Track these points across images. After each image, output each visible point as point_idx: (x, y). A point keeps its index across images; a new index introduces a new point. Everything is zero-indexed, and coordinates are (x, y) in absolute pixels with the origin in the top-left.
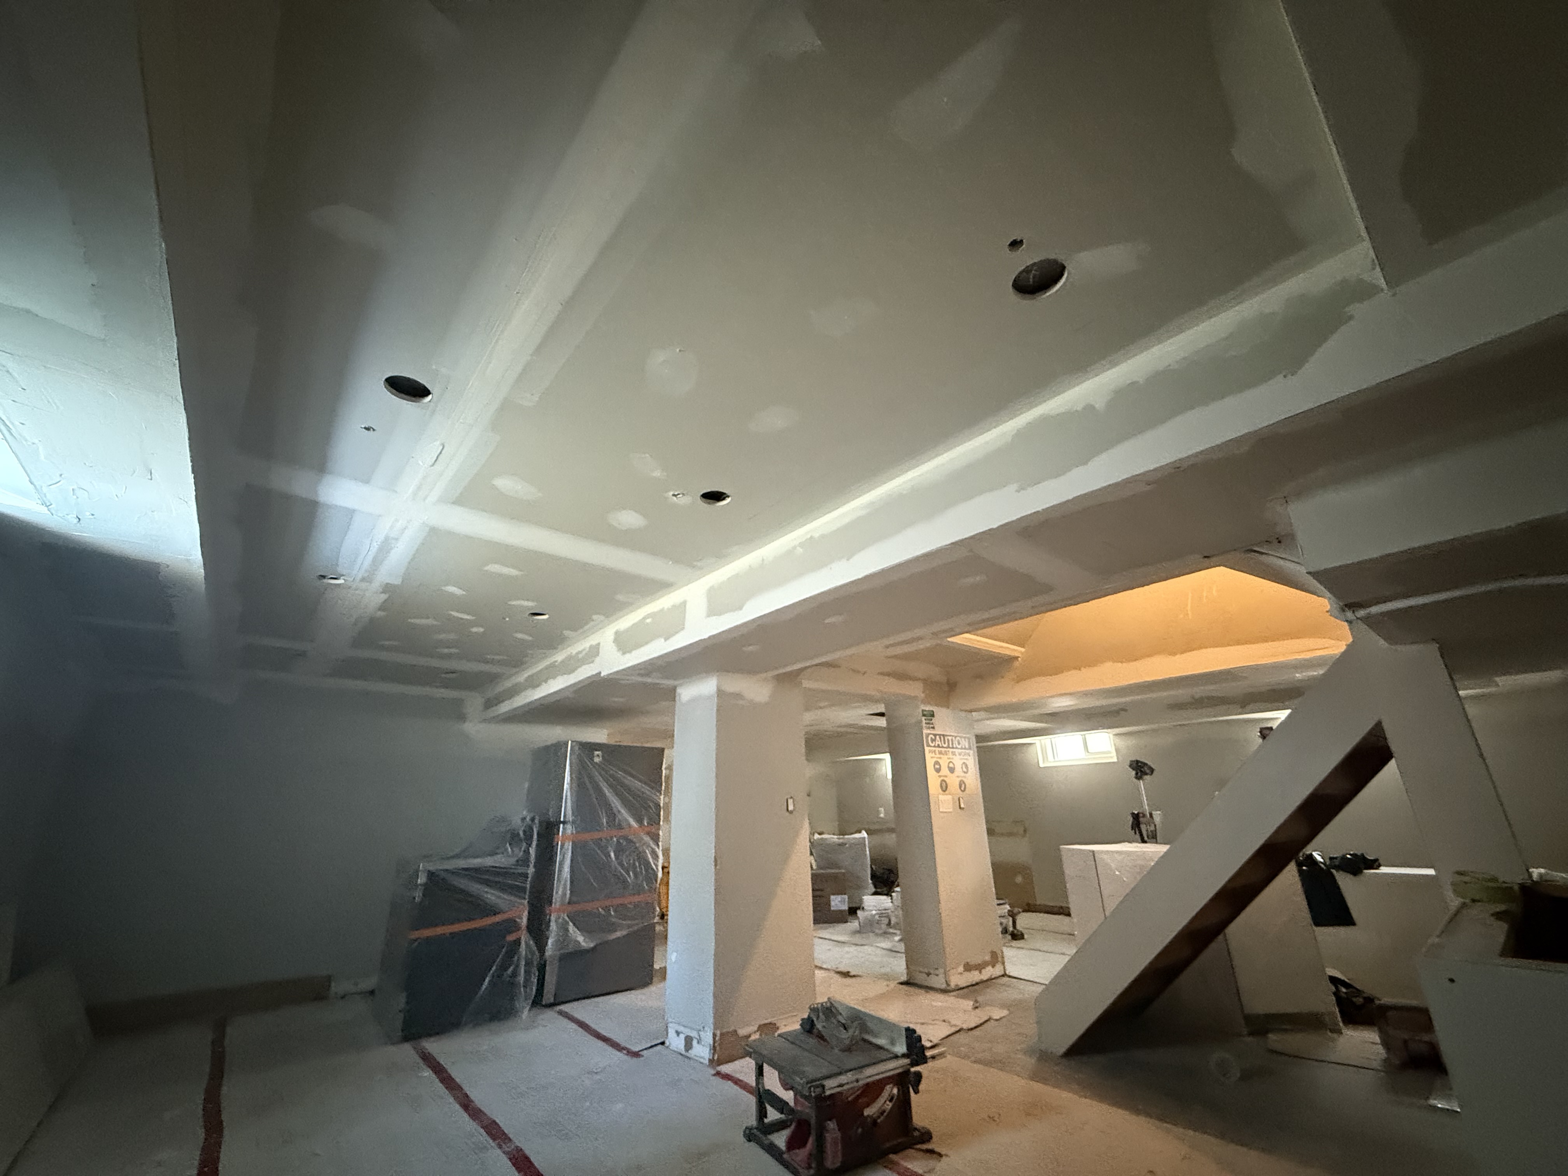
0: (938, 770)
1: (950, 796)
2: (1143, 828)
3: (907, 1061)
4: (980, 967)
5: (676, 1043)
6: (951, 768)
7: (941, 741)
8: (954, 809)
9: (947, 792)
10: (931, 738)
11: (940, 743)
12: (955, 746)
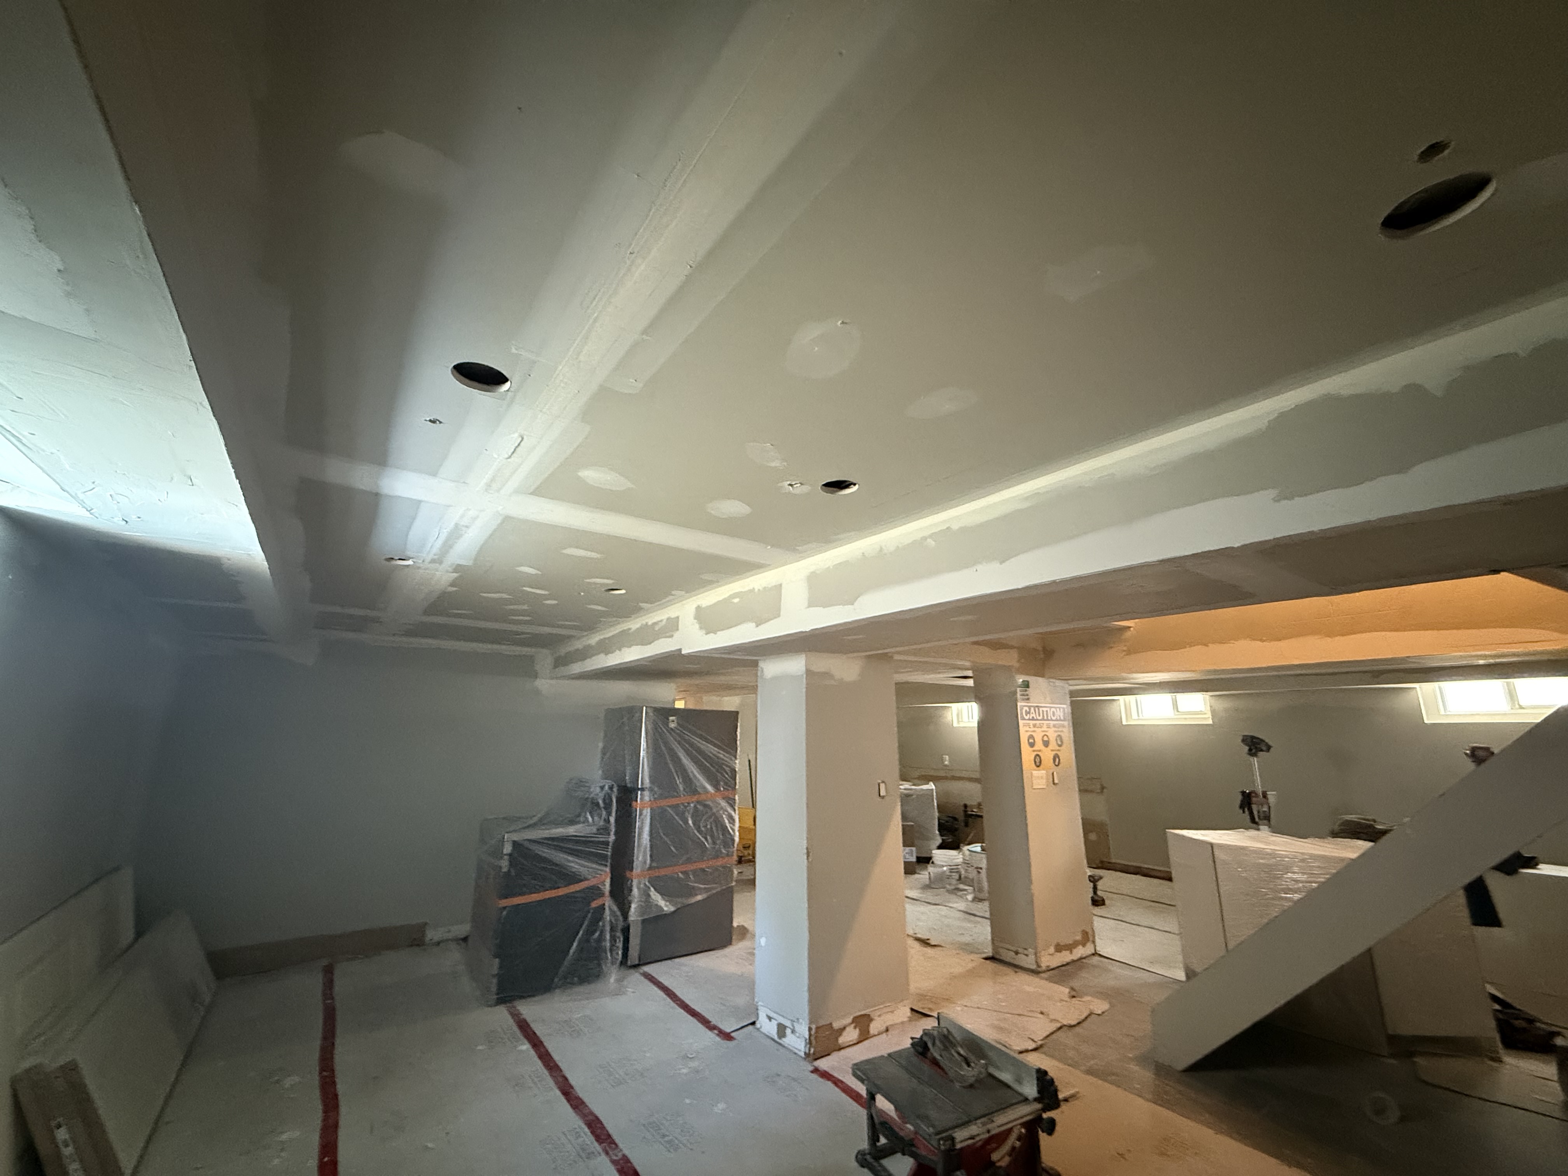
0: (1032, 745)
1: (1044, 772)
2: (1255, 808)
3: (1038, 1106)
4: (1070, 948)
5: (769, 1028)
6: (1046, 741)
7: (1035, 713)
8: (1047, 786)
9: (1042, 766)
10: (1026, 710)
11: (1034, 715)
12: (1049, 718)
